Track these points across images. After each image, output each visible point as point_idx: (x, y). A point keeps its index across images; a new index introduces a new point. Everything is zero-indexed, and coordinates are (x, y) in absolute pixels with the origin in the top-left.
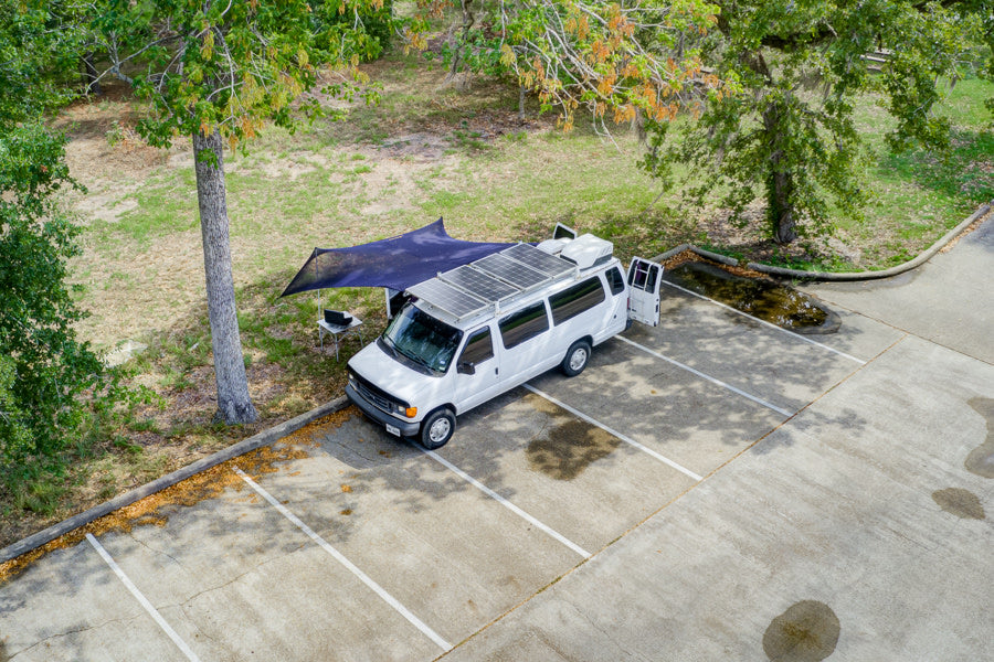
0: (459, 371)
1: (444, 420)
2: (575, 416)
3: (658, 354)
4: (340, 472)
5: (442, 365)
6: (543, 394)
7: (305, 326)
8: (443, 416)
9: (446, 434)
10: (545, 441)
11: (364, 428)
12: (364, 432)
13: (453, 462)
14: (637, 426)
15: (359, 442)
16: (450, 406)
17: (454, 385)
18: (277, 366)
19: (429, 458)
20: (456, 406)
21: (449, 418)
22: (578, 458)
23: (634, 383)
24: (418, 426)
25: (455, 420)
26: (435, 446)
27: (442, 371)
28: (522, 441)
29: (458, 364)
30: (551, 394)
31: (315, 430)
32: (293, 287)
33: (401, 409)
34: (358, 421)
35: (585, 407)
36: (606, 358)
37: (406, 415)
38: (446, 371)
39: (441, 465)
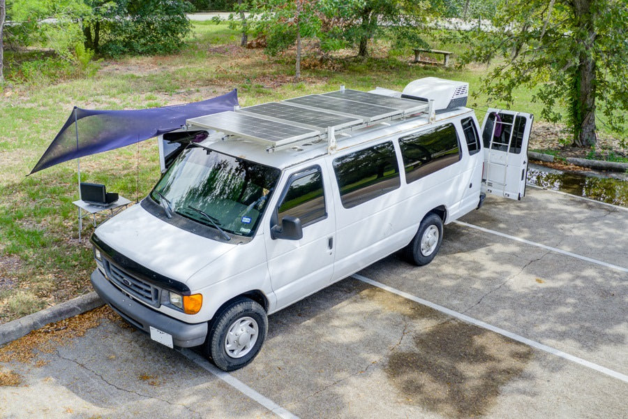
0: (275, 235)
1: (249, 320)
2: (445, 315)
3: (519, 239)
4: (68, 410)
5: (246, 225)
6: (387, 288)
7: (66, 218)
8: (247, 313)
9: (251, 344)
10: (413, 354)
11: (119, 338)
12: (120, 344)
13: (267, 393)
14: (543, 327)
15: (108, 359)
16: (257, 296)
17: (266, 260)
18: (16, 258)
19: (223, 385)
20: (268, 296)
21: (257, 317)
22: (477, 383)
23: (508, 273)
24: (204, 329)
25: (266, 320)
26: (234, 366)
27: (244, 234)
28: (375, 358)
29: (272, 224)
30: (399, 287)
31: (44, 341)
32: (45, 160)
33: (175, 298)
34: (111, 327)
35: (455, 302)
36: (457, 245)
37: (183, 310)
38: (252, 234)
39: (245, 398)
